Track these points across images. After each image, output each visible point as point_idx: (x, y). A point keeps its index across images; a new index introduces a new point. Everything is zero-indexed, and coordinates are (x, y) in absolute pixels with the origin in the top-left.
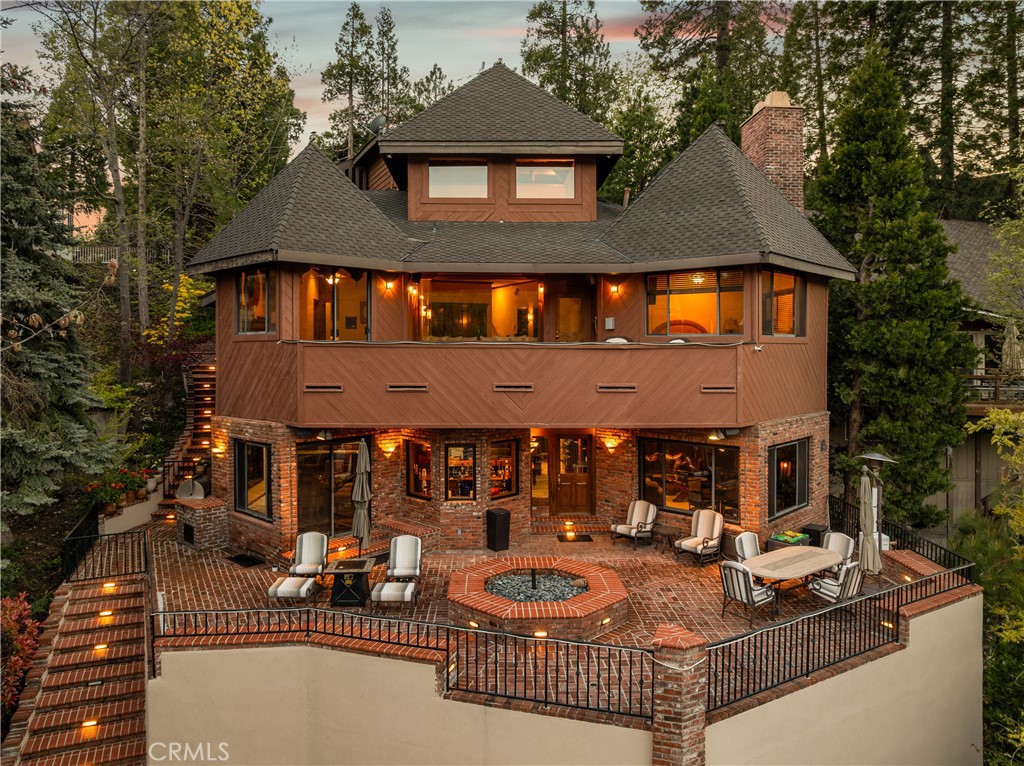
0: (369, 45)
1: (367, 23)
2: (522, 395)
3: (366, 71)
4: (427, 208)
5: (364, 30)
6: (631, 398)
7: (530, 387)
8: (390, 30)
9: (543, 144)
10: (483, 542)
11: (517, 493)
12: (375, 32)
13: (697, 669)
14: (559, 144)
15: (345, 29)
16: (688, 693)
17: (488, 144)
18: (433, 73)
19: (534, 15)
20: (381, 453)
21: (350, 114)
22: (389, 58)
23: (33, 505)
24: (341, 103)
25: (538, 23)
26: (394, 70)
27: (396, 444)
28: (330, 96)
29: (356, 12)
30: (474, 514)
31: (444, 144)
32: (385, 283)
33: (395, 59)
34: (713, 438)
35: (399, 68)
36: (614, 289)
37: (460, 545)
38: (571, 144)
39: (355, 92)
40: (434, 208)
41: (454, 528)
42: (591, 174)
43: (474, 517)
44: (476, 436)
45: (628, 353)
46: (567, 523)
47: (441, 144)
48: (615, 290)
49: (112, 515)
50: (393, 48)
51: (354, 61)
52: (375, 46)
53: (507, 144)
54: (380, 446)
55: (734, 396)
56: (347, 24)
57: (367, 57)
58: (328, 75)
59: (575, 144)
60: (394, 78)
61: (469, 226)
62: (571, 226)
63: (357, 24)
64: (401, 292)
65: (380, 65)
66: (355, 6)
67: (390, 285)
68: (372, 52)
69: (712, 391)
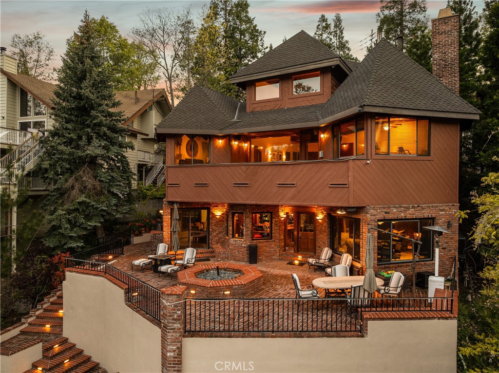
0: (330, 33)
1: (329, 23)
2: (244, 188)
3: (329, 45)
4: (254, 106)
5: (327, 27)
6: (293, 190)
7: (248, 184)
8: (340, 24)
9: (299, 66)
10: (246, 259)
11: (271, 239)
12: (332, 26)
13: (175, 306)
14: (307, 65)
15: (318, 28)
16: (170, 316)
17: (274, 71)
20: (214, 216)
22: (340, 37)
23: (91, 226)
26: (342, 43)
27: (222, 213)
29: (323, 20)
30: (243, 245)
31: (256, 75)
32: (218, 140)
33: (343, 38)
35: (344, 42)
36: (322, 136)
37: (237, 259)
38: (312, 64)
40: (256, 105)
41: (235, 251)
42: (329, 78)
43: (243, 247)
44: (244, 209)
45: (291, 166)
46: (299, 257)
47: (254, 75)
49: (137, 235)
50: (341, 31)
52: (333, 33)
53: (283, 69)
54: (214, 212)
55: (347, 189)
56: (319, 25)
57: (328, 39)
59: (314, 63)
61: (271, 112)
63: (324, 24)
64: (228, 144)
65: (335, 41)
66: (323, 16)
67: (220, 142)
68: (332, 37)
69: (335, 186)
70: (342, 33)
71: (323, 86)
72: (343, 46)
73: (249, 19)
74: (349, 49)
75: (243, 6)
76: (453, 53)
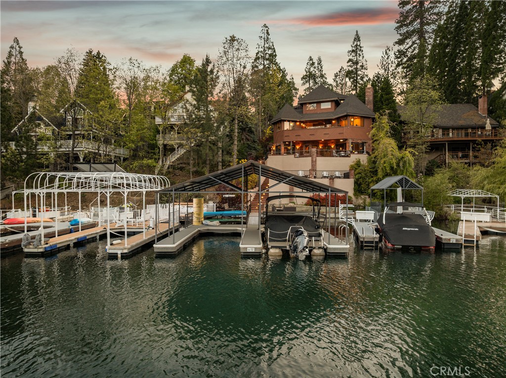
0: (315, 68)
1: (314, 62)
2: (313, 136)
3: (314, 75)
5: (313, 64)
8: (321, 62)
9: (324, 99)
12: (316, 65)
14: (327, 99)
17: (316, 100)
18: (341, 70)
19: (349, 62)
21: (309, 88)
22: (320, 71)
24: (307, 85)
28: (304, 84)
29: (311, 59)
33: (322, 71)
34: (341, 141)
35: (323, 73)
36: (333, 122)
39: (311, 82)
40: (306, 112)
42: (334, 103)
47: (308, 101)
50: (321, 67)
51: (310, 73)
52: (317, 68)
53: (319, 100)
56: (308, 63)
57: (314, 72)
58: (303, 78)
59: (330, 98)
61: (312, 114)
62: (330, 112)
63: (311, 62)
64: (300, 124)
65: (318, 73)
66: (310, 57)
67: (298, 123)
68: (315, 70)
69: (340, 133)
70: (322, 68)
71: (331, 106)
72: (322, 76)
73: (277, 63)
74: (326, 78)
75: (273, 56)
76: (371, 98)
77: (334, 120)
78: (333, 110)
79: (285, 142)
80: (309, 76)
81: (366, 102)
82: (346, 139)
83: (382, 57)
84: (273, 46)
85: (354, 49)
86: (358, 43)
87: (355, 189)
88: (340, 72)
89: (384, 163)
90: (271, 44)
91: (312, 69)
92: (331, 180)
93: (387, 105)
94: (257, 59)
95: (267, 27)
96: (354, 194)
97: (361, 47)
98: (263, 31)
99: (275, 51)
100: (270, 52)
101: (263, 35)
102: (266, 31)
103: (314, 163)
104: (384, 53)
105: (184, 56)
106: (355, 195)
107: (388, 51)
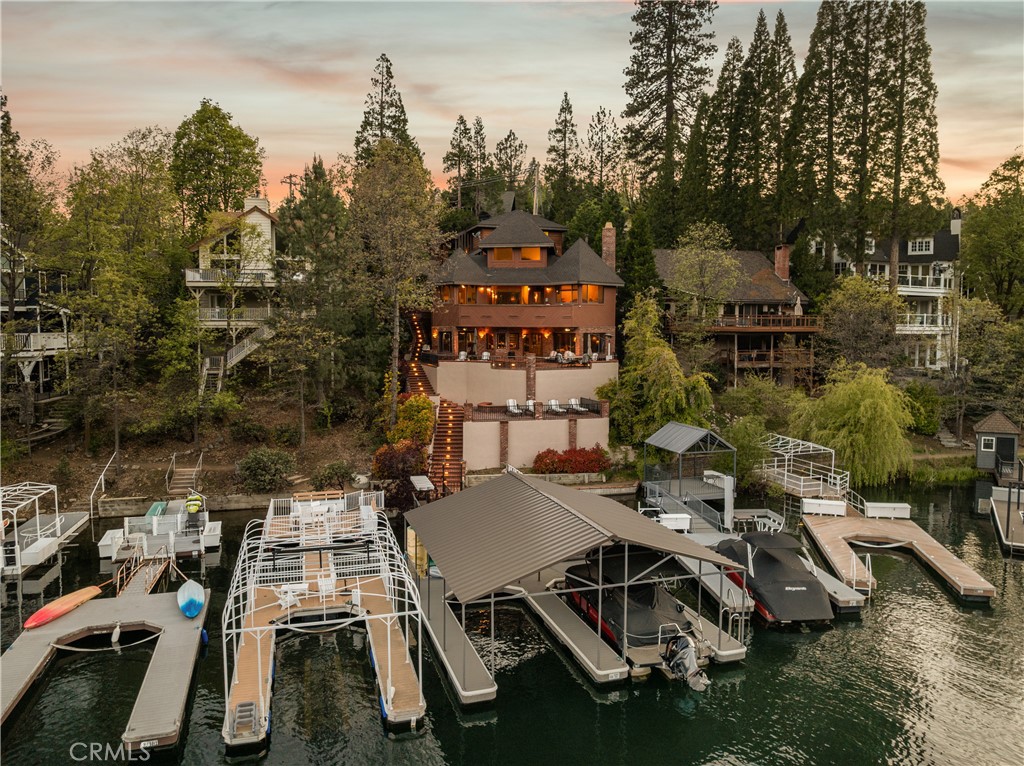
0: (470, 139)
1: (468, 127)
3: (468, 155)
4: (494, 264)
5: (466, 131)
6: (544, 319)
7: (518, 316)
8: (481, 130)
9: (529, 244)
12: (473, 133)
14: (534, 244)
15: (455, 131)
17: (512, 244)
18: (509, 136)
19: (550, 151)
21: (459, 180)
22: (481, 147)
24: (454, 172)
25: (553, 155)
26: (484, 154)
27: (484, 334)
28: (447, 170)
29: (462, 121)
34: (566, 330)
35: (487, 153)
38: (538, 244)
39: (462, 168)
42: (545, 252)
47: (497, 244)
48: (548, 289)
50: (483, 139)
51: (461, 150)
52: (473, 140)
53: (518, 244)
54: (479, 335)
55: (573, 319)
56: (457, 128)
57: (468, 147)
58: (446, 159)
60: (483, 157)
61: (508, 269)
62: (538, 269)
63: (462, 128)
64: (485, 291)
65: (476, 151)
66: (461, 117)
67: (482, 289)
68: (472, 144)
69: (565, 318)
71: (542, 257)
75: (400, 121)
76: (613, 248)
77: (549, 287)
78: (544, 265)
79: (460, 329)
80: (458, 156)
81: (604, 255)
82: (576, 328)
83: (591, 126)
84: (400, 101)
85: (560, 127)
86: (569, 117)
87: (610, 437)
88: (506, 140)
89: (667, 396)
90: (396, 97)
91: (465, 142)
92: (573, 422)
93: (641, 265)
94: (366, 124)
95: (388, 61)
96: (609, 445)
97: (573, 125)
98: (380, 69)
99: (403, 112)
100: (392, 111)
101: (379, 77)
102: (385, 69)
103: (532, 383)
104: (596, 119)
105: (204, 104)
106: (611, 445)
107: (601, 116)
